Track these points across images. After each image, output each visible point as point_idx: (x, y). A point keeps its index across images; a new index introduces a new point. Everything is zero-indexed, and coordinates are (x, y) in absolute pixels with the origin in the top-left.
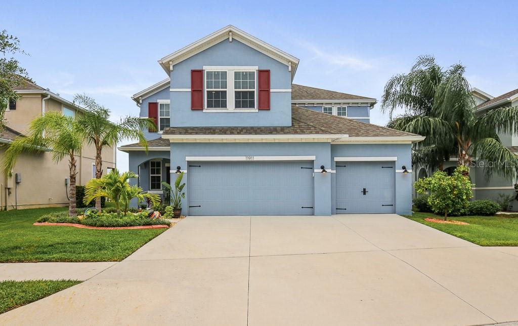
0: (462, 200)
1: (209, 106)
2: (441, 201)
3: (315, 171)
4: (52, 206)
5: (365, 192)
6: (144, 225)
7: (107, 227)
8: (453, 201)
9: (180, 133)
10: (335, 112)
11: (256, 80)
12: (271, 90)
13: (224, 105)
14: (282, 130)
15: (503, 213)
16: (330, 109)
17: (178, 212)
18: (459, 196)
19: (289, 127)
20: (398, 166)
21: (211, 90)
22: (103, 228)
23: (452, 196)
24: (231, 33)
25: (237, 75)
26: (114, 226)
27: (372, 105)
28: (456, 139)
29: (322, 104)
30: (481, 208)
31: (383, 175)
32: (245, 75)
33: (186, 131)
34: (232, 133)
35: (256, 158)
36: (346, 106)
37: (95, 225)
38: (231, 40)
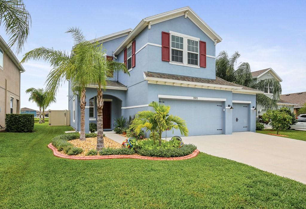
1: (173, 59)
3: (226, 108)
5: (237, 120)
11: (198, 47)
12: (207, 56)
13: (181, 60)
19: (214, 80)
20: (251, 106)
21: (174, 48)
24: (187, 12)
25: (189, 41)
31: (244, 111)
32: (193, 42)
35: (199, 99)
38: (186, 17)
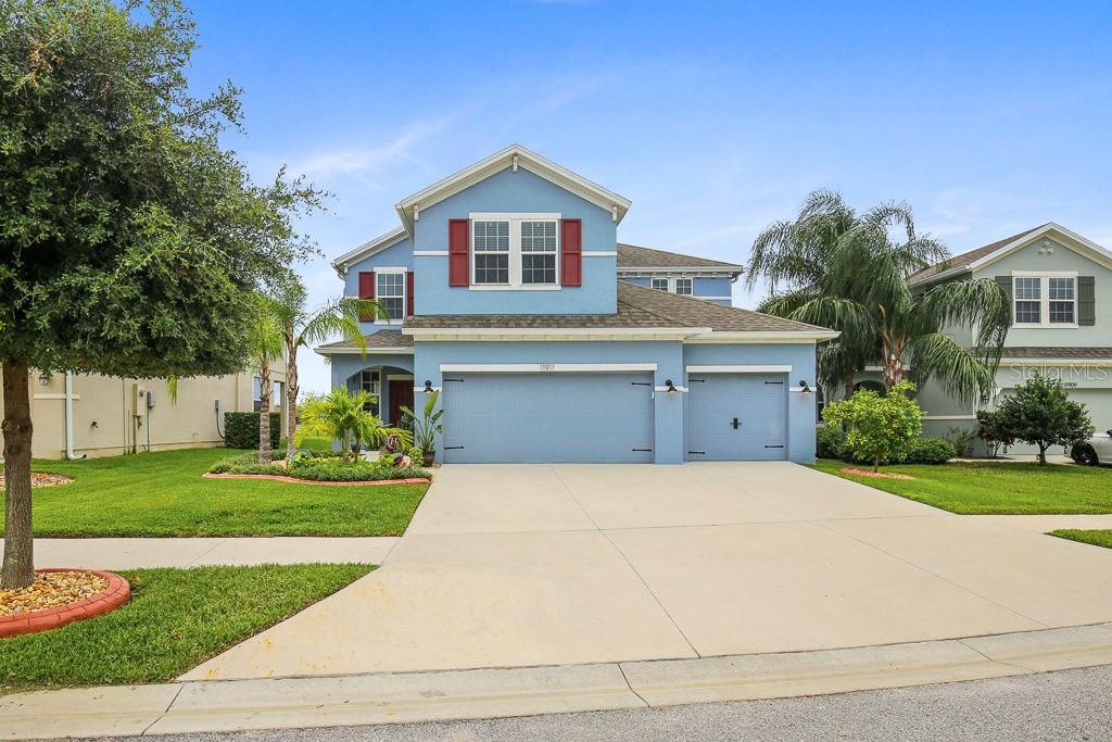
0: (907, 438)
1: (480, 279)
2: (870, 440)
3: (657, 389)
4: (197, 446)
5: (736, 424)
6: (392, 479)
7: (337, 481)
8: (891, 441)
9: (432, 326)
10: (672, 288)
11: (557, 237)
12: (584, 254)
13: (504, 278)
14: (602, 320)
15: (960, 460)
16: (665, 283)
17: (429, 458)
18: (900, 432)
19: (612, 315)
20: (794, 380)
21: (483, 252)
22: (331, 484)
23: (890, 432)
24: (516, 158)
25: (526, 227)
26: (347, 481)
27: (736, 275)
28: (879, 334)
29: (651, 273)
30: (925, 452)
31: (769, 395)
32: (538, 227)
33: (442, 321)
34: (518, 325)
35: (558, 368)
36: (690, 278)
37: (315, 478)
38: (515, 168)
